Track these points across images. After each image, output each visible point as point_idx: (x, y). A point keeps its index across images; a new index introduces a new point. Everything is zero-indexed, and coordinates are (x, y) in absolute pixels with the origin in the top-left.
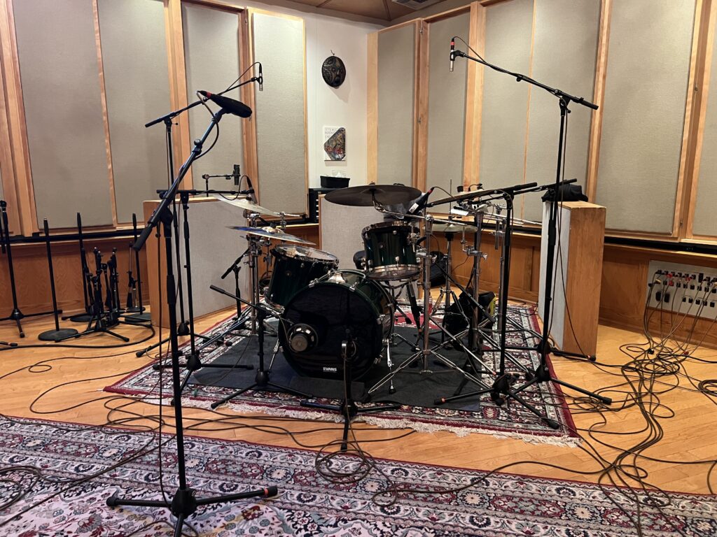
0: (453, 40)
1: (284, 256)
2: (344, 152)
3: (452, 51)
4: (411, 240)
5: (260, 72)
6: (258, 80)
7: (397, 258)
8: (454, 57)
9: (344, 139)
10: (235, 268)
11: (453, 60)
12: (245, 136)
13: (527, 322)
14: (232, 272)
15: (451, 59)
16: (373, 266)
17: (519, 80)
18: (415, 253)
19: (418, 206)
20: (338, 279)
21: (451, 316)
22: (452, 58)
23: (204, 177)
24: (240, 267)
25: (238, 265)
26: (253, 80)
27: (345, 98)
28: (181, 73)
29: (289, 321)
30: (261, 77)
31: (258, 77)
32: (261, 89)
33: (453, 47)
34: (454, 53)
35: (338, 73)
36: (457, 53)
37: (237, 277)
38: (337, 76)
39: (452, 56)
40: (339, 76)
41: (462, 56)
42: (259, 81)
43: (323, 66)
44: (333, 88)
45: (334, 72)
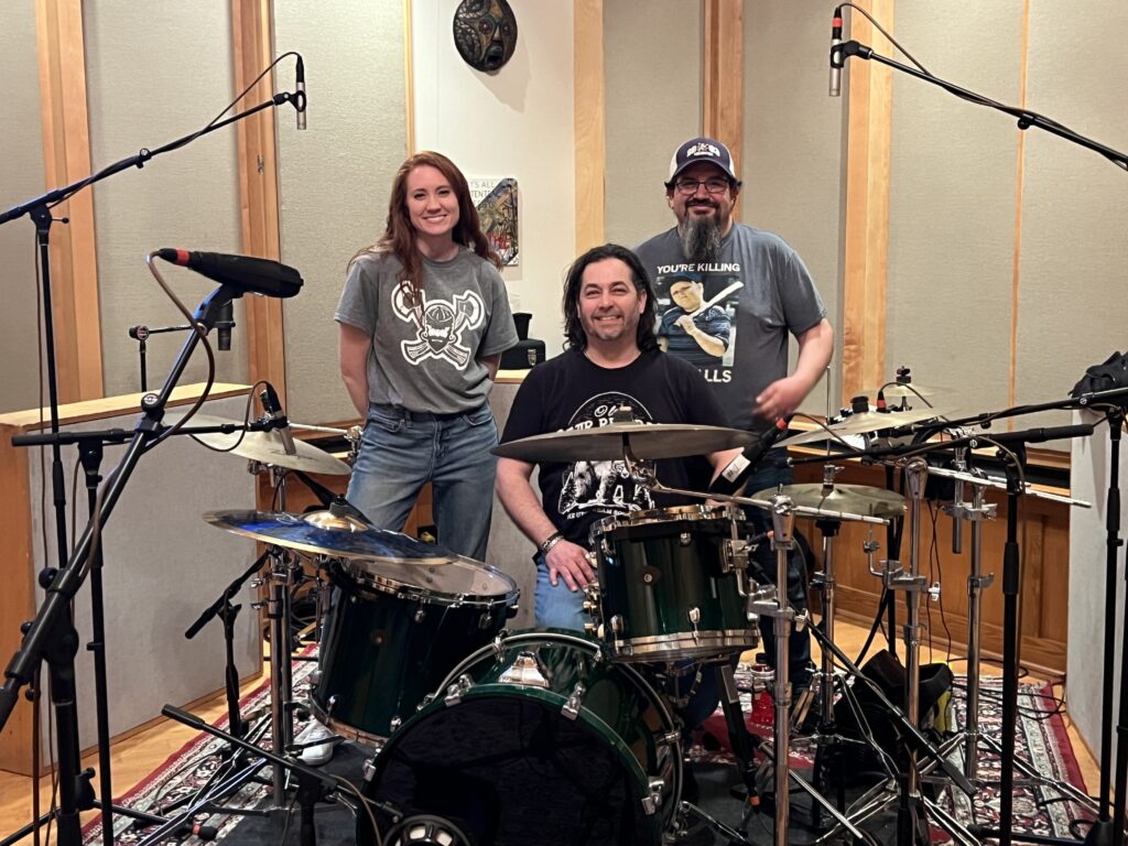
0: (838, 13)
1: (367, 586)
2: (514, 244)
3: (836, 42)
4: (731, 560)
5: (300, 78)
6: (293, 99)
7: (694, 613)
8: (842, 59)
9: (515, 209)
10: (224, 610)
11: (840, 66)
12: (246, 212)
13: (1039, 740)
14: (217, 619)
15: (833, 65)
16: (626, 635)
17: (1024, 124)
18: (745, 600)
19: (748, 462)
20: (526, 675)
21: (837, 746)
22: (836, 60)
23: (133, 334)
24: (239, 607)
25: (234, 602)
26: (279, 100)
27: (515, 101)
28: (72, 51)
29: (387, 807)
30: (302, 93)
31: (293, 92)
32: (302, 125)
33: (837, 33)
34: (841, 48)
35: (496, 35)
36: (848, 49)
37: (229, 635)
38: (494, 42)
39: (837, 55)
40: (499, 42)
41: (865, 56)
42: (295, 103)
43: (456, 17)
44: (483, 74)
45: (485, 31)
